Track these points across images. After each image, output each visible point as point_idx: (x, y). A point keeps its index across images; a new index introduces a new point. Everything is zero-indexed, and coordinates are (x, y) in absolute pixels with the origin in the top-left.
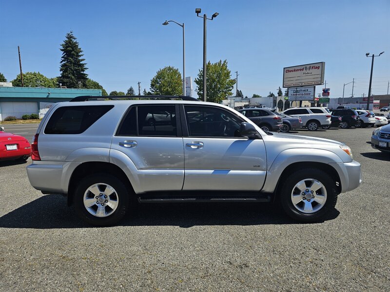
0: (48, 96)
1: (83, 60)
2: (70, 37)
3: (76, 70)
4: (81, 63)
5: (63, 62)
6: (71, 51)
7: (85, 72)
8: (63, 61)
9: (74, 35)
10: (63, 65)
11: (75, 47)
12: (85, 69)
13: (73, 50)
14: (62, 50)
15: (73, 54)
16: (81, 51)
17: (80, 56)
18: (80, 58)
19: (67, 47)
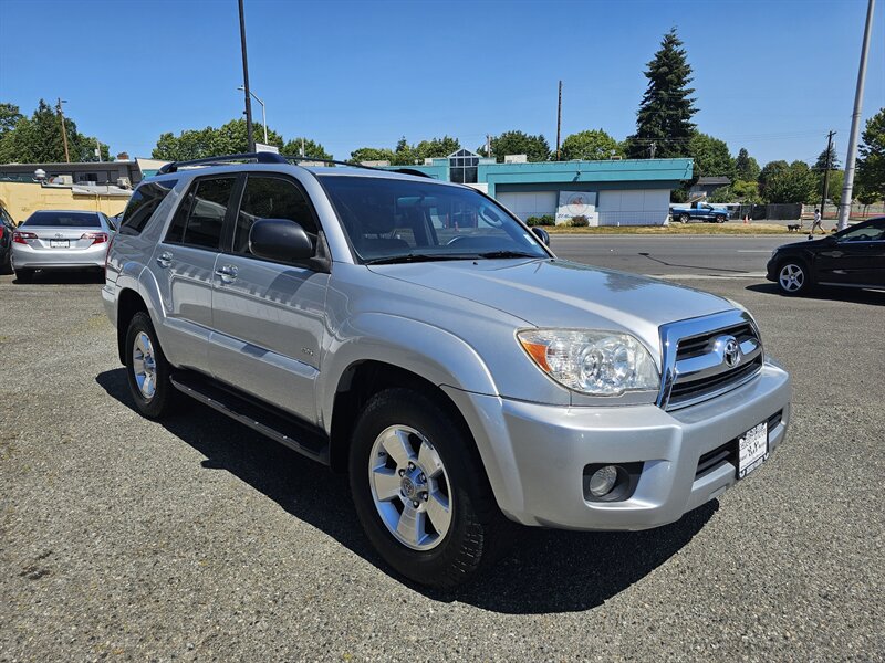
0: (576, 178)
1: (690, 91)
2: (670, 41)
3: (670, 116)
4: (684, 98)
5: (647, 103)
6: (667, 74)
7: (690, 121)
8: (647, 99)
9: (679, 37)
10: (644, 109)
11: (676, 63)
12: (692, 112)
13: (671, 72)
14: (648, 75)
15: (671, 81)
16: (688, 73)
17: (685, 83)
18: (684, 88)
19: (659, 67)
